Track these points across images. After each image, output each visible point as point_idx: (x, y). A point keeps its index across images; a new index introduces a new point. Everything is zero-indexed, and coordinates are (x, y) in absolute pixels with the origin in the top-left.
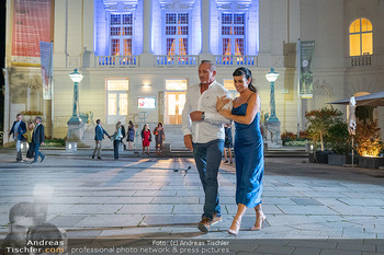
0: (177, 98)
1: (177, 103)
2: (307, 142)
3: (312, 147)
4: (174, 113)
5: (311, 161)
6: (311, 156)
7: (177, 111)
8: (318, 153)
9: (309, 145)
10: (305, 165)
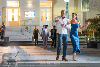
0: (13, 11)
1: (13, 14)
2: (86, 36)
3: (89, 39)
4: (11, 20)
5: (88, 47)
6: (88, 44)
7: (13, 19)
8: (92, 42)
9: (87, 38)
10: (85, 49)
